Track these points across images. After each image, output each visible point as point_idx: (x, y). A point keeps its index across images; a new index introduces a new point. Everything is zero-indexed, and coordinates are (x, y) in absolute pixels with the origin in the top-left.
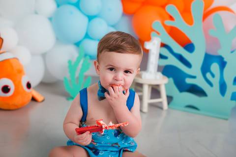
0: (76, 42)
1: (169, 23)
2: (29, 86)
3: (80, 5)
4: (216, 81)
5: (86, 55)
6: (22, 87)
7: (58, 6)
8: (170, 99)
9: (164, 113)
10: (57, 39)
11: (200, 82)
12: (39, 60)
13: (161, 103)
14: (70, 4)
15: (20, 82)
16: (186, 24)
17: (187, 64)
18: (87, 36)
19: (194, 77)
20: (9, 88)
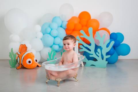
0: (51, 46)
1: (82, 36)
2: (36, 61)
3: (51, 33)
4: (100, 55)
5: (54, 50)
7: (44, 35)
8: (85, 63)
9: (83, 68)
10: (44, 46)
11: (94, 56)
12: (39, 54)
14: (47, 33)
15: (34, 60)
16: (87, 36)
17: (90, 50)
18: (54, 44)
19: (93, 54)
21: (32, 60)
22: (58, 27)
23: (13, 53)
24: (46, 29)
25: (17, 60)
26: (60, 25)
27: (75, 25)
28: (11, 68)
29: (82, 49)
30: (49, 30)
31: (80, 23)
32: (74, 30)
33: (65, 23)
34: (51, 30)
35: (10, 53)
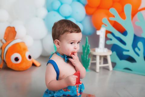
1: (112, 19)
2: (30, 57)
3: (60, 11)
4: (141, 53)
6: (26, 58)
8: (114, 64)
11: (132, 53)
13: (108, 66)
16: (121, 19)
17: (124, 43)
19: (128, 51)
20: (18, 58)
22: (73, 1)
24: (52, 3)
29: (111, 40)
30: (57, 5)
32: (99, 8)
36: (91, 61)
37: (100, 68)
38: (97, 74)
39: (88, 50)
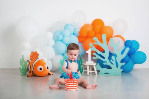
0: (62, 54)
1: (95, 43)
2: (48, 68)
3: (63, 41)
4: (114, 62)
5: (66, 58)
6: (46, 68)
7: (55, 42)
8: (98, 71)
9: (96, 76)
10: (56, 54)
11: (108, 63)
12: (50, 61)
13: (95, 72)
14: (59, 41)
15: (45, 67)
16: (101, 43)
17: (103, 58)
19: (106, 62)
21: (43, 67)
22: (70, 34)
23: (24, 60)
24: (58, 36)
25: (28, 67)
26: (73, 33)
27: (88, 32)
28: (21, 76)
29: (96, 56)
30: (61, 37)
31: (93, 30)
32: (87, 37)
33: (78, 30)
34: (63, 37)
35: (21, 60)
36: (84, 70)
37: (90, 73)
38: (88, 77)
39: (82, 63)
